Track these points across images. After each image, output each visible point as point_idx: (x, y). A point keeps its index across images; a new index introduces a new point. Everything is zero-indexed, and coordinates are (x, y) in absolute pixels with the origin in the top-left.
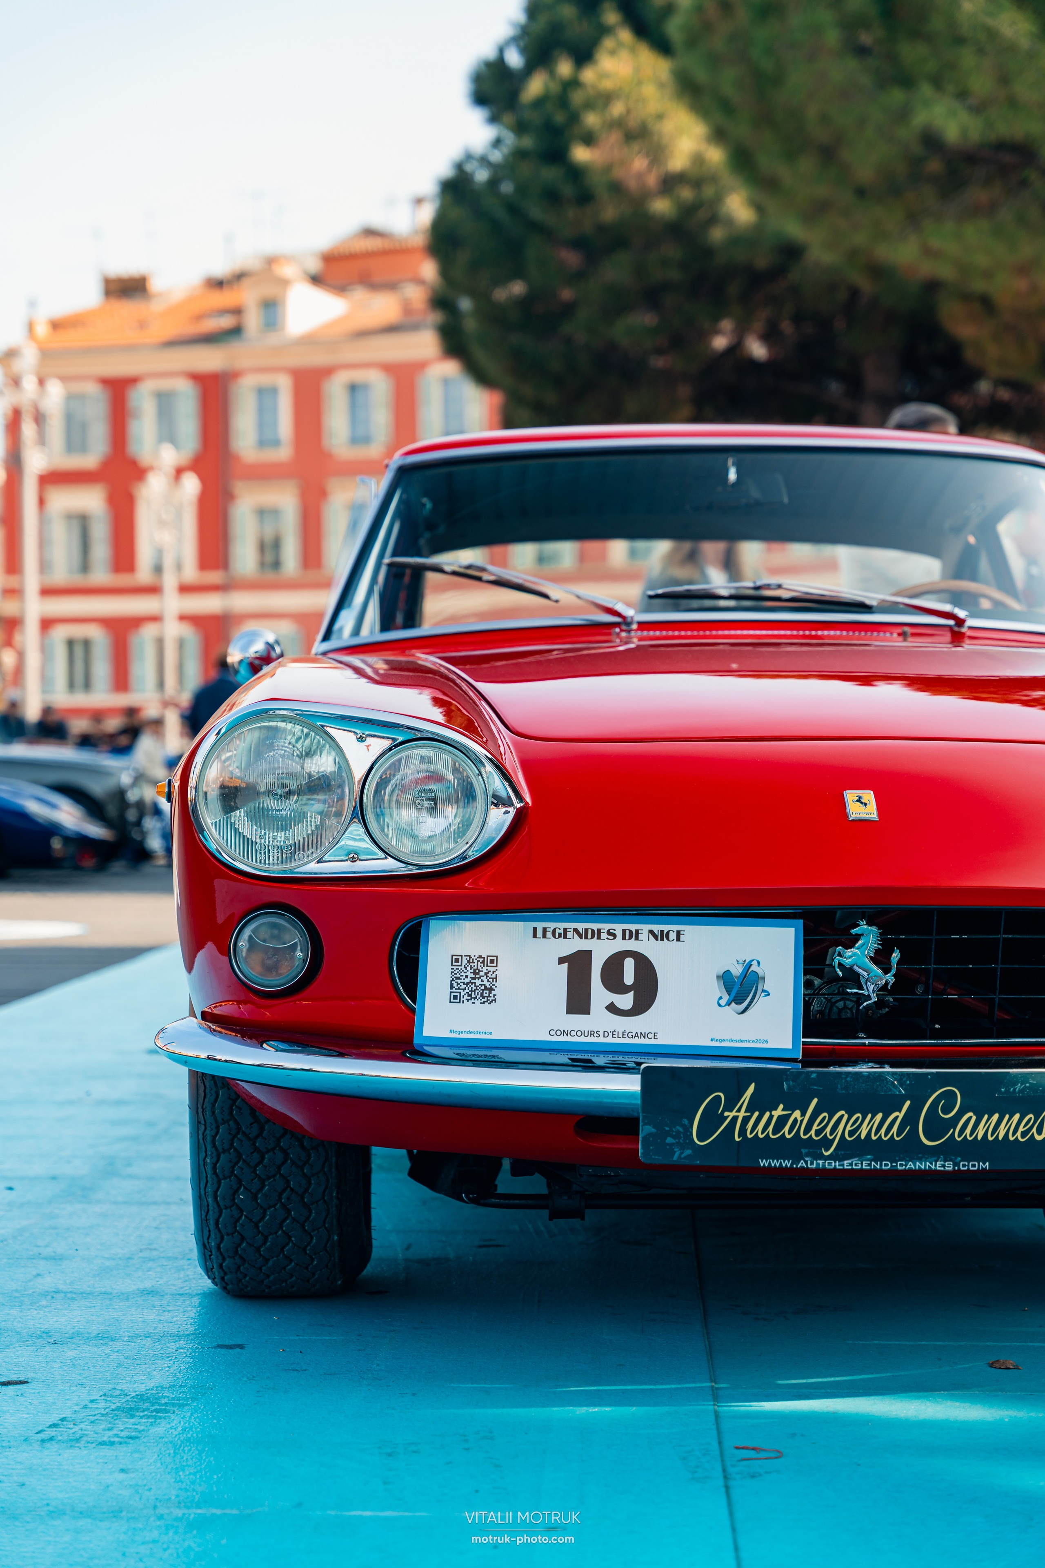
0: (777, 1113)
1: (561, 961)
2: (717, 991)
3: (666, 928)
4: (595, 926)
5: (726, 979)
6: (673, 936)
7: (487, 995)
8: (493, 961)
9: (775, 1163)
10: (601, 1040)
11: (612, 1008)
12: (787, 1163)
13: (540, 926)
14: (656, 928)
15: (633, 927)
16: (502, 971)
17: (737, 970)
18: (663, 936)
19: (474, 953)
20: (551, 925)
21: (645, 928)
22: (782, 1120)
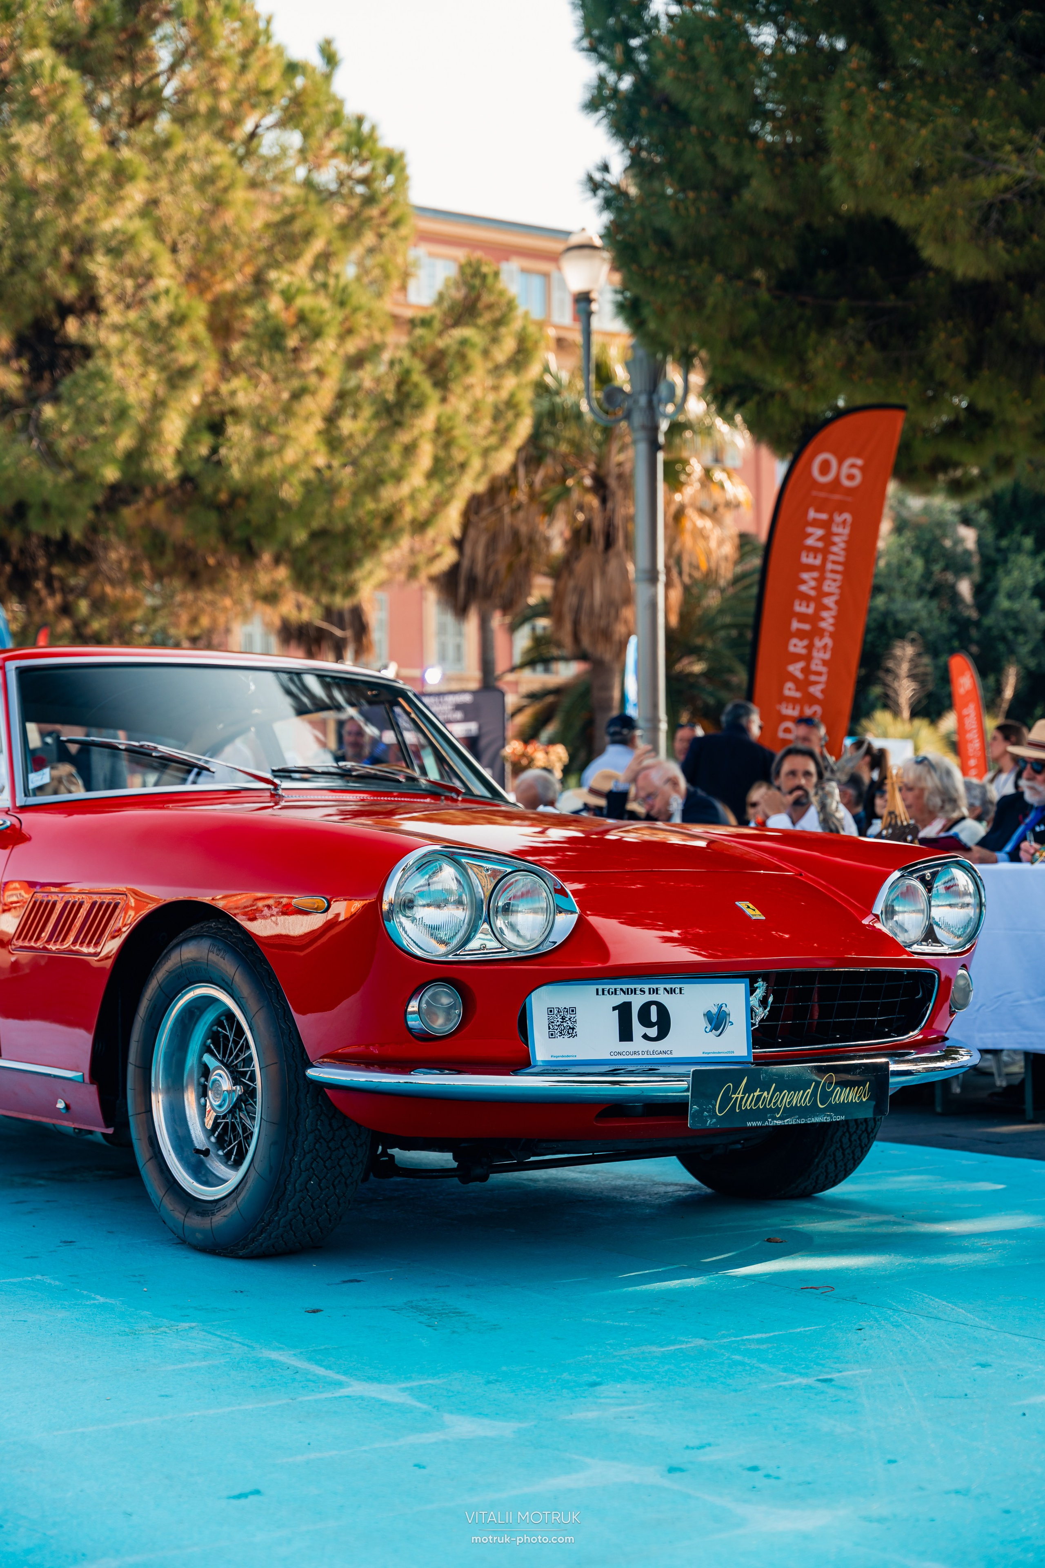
0: (756, 1094)
1: (614, 1009)
2: (703, 1023)
3: (673, 986)
4: (633, 987)
5: (708, 1016)
6: (677, 991)
7: (571, 1032)
8: (573, 1010)
9: (754, 1124)
10: (641, 1057)
11: (645, 1037)
12: (759, 1124)
13: (600, 987)
14: (668, 987)
15: (655, 986)
16: (579, 1016)
17: (714, 1010)
18: (672, 991)
19: (562, 1006)
20: (607, 987)
21: (661, 987)
22: (759, 1097)
